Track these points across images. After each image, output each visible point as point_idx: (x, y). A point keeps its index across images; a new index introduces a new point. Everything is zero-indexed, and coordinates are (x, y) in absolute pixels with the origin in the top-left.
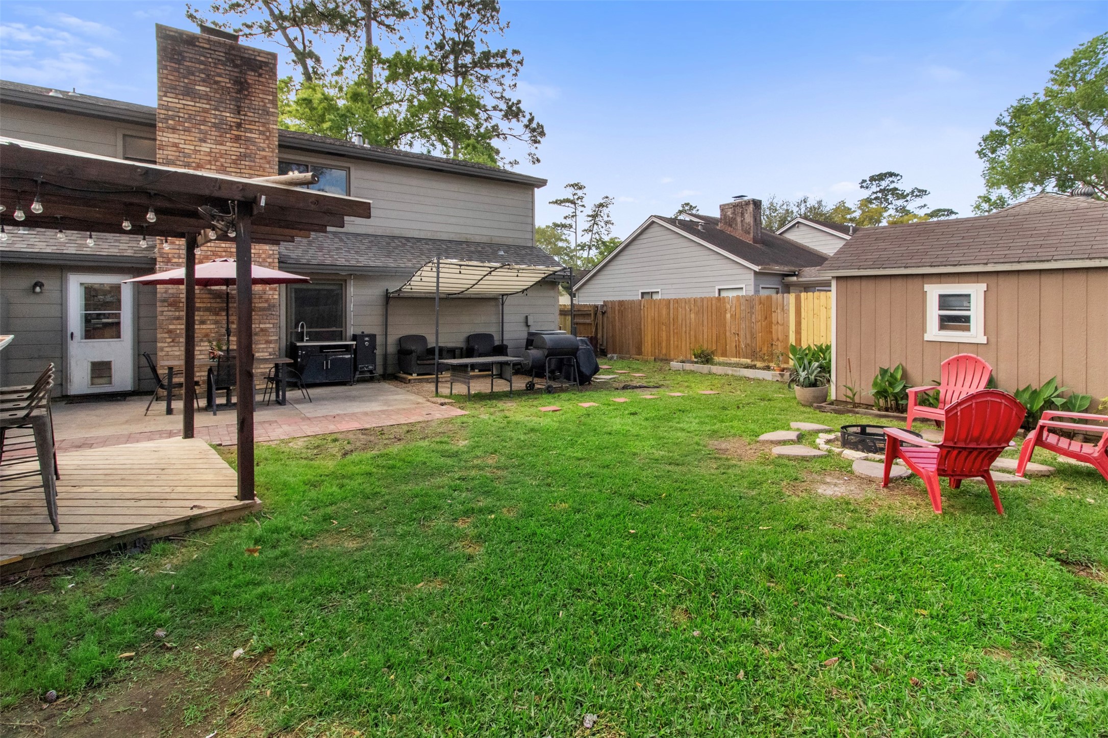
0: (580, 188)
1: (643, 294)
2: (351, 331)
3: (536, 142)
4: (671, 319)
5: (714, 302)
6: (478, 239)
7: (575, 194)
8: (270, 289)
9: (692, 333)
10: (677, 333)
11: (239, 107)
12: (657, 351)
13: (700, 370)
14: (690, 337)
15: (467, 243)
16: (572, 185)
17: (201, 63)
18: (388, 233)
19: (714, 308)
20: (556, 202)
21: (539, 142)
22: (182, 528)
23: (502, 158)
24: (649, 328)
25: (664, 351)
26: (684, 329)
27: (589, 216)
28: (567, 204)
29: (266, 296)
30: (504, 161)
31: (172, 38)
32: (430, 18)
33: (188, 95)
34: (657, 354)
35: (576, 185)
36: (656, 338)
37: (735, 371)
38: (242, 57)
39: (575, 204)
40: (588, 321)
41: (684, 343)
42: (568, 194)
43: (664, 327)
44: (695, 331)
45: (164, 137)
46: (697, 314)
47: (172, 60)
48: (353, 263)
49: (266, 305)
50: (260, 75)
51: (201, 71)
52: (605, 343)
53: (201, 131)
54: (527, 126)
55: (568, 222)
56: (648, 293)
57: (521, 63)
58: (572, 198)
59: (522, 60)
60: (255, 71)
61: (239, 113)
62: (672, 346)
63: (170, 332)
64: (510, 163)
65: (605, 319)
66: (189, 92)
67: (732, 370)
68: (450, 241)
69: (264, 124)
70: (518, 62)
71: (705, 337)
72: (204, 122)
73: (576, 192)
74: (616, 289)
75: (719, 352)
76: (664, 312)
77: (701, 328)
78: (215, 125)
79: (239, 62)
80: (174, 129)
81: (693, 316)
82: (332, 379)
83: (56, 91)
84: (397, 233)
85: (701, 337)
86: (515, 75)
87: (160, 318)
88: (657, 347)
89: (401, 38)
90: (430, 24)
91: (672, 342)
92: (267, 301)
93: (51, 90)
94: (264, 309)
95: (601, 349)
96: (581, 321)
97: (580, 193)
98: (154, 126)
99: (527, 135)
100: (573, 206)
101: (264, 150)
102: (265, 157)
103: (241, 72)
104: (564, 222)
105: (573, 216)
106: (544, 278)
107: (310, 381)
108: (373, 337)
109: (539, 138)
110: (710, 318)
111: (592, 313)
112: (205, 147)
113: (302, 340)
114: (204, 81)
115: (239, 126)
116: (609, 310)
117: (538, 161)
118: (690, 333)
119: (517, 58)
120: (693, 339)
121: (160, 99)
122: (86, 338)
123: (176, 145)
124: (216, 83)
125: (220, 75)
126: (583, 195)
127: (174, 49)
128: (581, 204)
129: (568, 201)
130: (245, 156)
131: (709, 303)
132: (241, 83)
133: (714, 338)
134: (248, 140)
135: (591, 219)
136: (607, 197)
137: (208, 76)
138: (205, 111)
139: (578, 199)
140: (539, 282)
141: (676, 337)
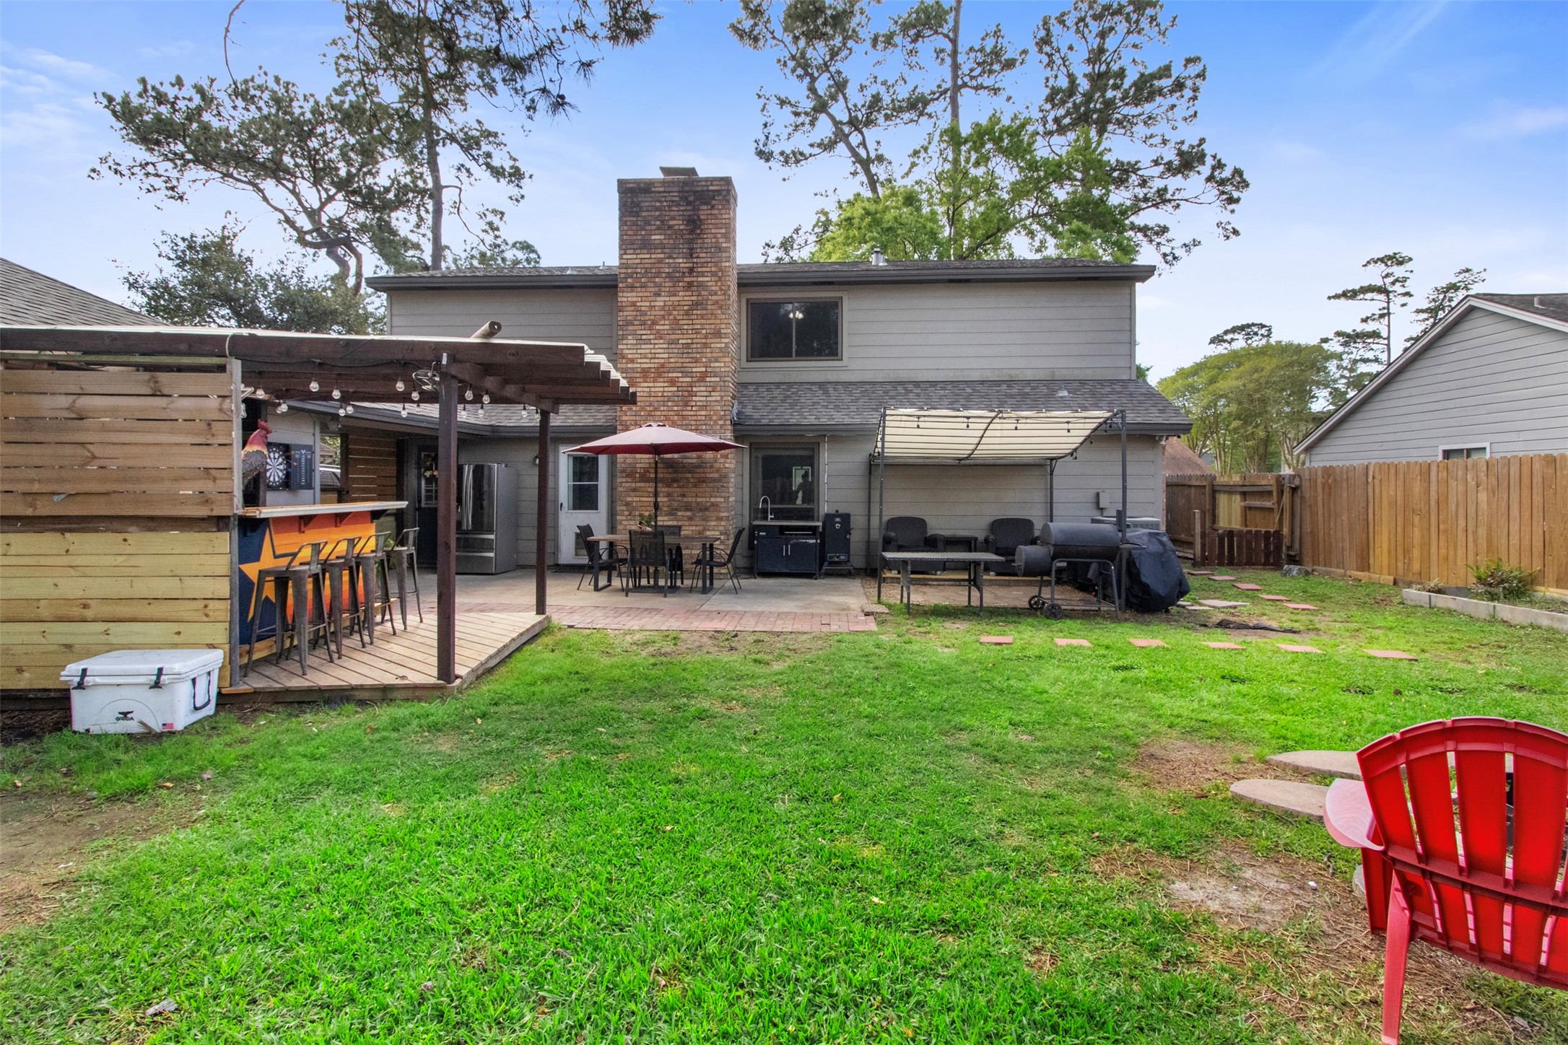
0: (1400, 263)
1: (1447, 454)
2: (825, 508)
3: (1231, 200)
4: (1433, 503)
5: (1537, 466)
6: (1029, 375)
7: (1387, 276)
8: (722, 456)
9: (1482, 532)
10: (1446, 531)
11: (691, 249)
12: (1400, 565)
13: (1470, 611)
14: (1475, 541)
15: (1010, 383)
16: (1381, 260)
17: (657, 209)
18: (892, 377)
19: (1537, 479)
20: (1344, 295)
21: (1237, 201)
22: (378, 695)
23: (1168, 241)
24: (1384, 519)
25: (1416, 566)
26: (1462, 523)
27: (1418, 311)
28: (1369, 296)
29: (717, 465)
30: (1172, 244)
31: (632, 191)
32: (1050, 56)
33: (645, 248)
34: (1401, 571)
35: (1390, 258)
36: (1400, 538)
37: (1560, 620)
38: (695, 192)
39: (1387, 292)
40: (1268, 504)
41: (1461, 552)
42: (1374, 276)
43: (1417, 519)
44: (1490, 529)
45: (625, 297)
46: (1493, 492)
47: (631, 214)
48: (824, 420)
49: (716, 475)
50: (713, 207)
51: (656, 218)
52: (1297, 546)
53: (656, 285)
54: (1209, 179)
55: (1370, 327)
56: (1461, 451)
57: (1201, 75)
58: (1379, 283)
59: (1204, 70)
60: (706, 204)
61: (691, 256)
62: (1434, 557)
63: (627, 504)
64: (1185, 245)
65: (1298, 500)
66: (646, 245)
67: (1552, 619)
68: (982, 382)
69: (716, 264)
70: (1198, 76)
71: (1514, 540)
72: (658, 274)
73: (1390, 270)
74: (1386, 446)
75: (1551, 575)
76: (1417, 487)
77: (1503, 521)
78: (669, 275)
79: (691, 198)
80: (632, 287)
81: (1483, 497)
82: (794, 570)
83: (572, 268)
84: (904, 376)
85: (1504, 541)
86: (1194, 98)
87: (620, 489)
88: (1401, 557)
89: (1009, 99)
90: (1051, 63)
91: (1434, 549)
92: (718, 471)
93: (567, 268)
94: (714, 480)
95: (1288, 556)
96: (1257, 503)
97: (1399, 271)
98: (616, 286)
99: (1212, 192)
100: (1383, 297)
101: (716, 294)
102: (717, 302)
103: (694, 209)
104: (1361, 327)
105: (1382, 316)
106: (1095, 430)
107: (769, 569)
108: (846, 518)
109: (1236, 195)
110: (1526, 502)
111: (1274, 489)
112: (659, 302)
113: (766, 518)
114: (659, 228)
115: (691, 270)
116: (1306, 485)
117: (1236, 232)
118: (1475, 532)
119: (1193, 70)
120: (1483, 544)
121: (621, 258)
122: (574, 508)
123: (634, 304)
124: (670, 227)
125: (673, 218)
126: (1407, 275)
127: (633, 202)
128: (1404, 290)
129: (1371, 289)
130: (697, 304)
131: (1526, 469)
132: (694, 221)
133: (1538, 544)
134: (700, 285)
135: (1425, 315)
136: (1468, 271)
137: (662, 222)
138: (660, 261)
139: (1393, 283)
140: (1088, 437)
141: (1442, 538)
